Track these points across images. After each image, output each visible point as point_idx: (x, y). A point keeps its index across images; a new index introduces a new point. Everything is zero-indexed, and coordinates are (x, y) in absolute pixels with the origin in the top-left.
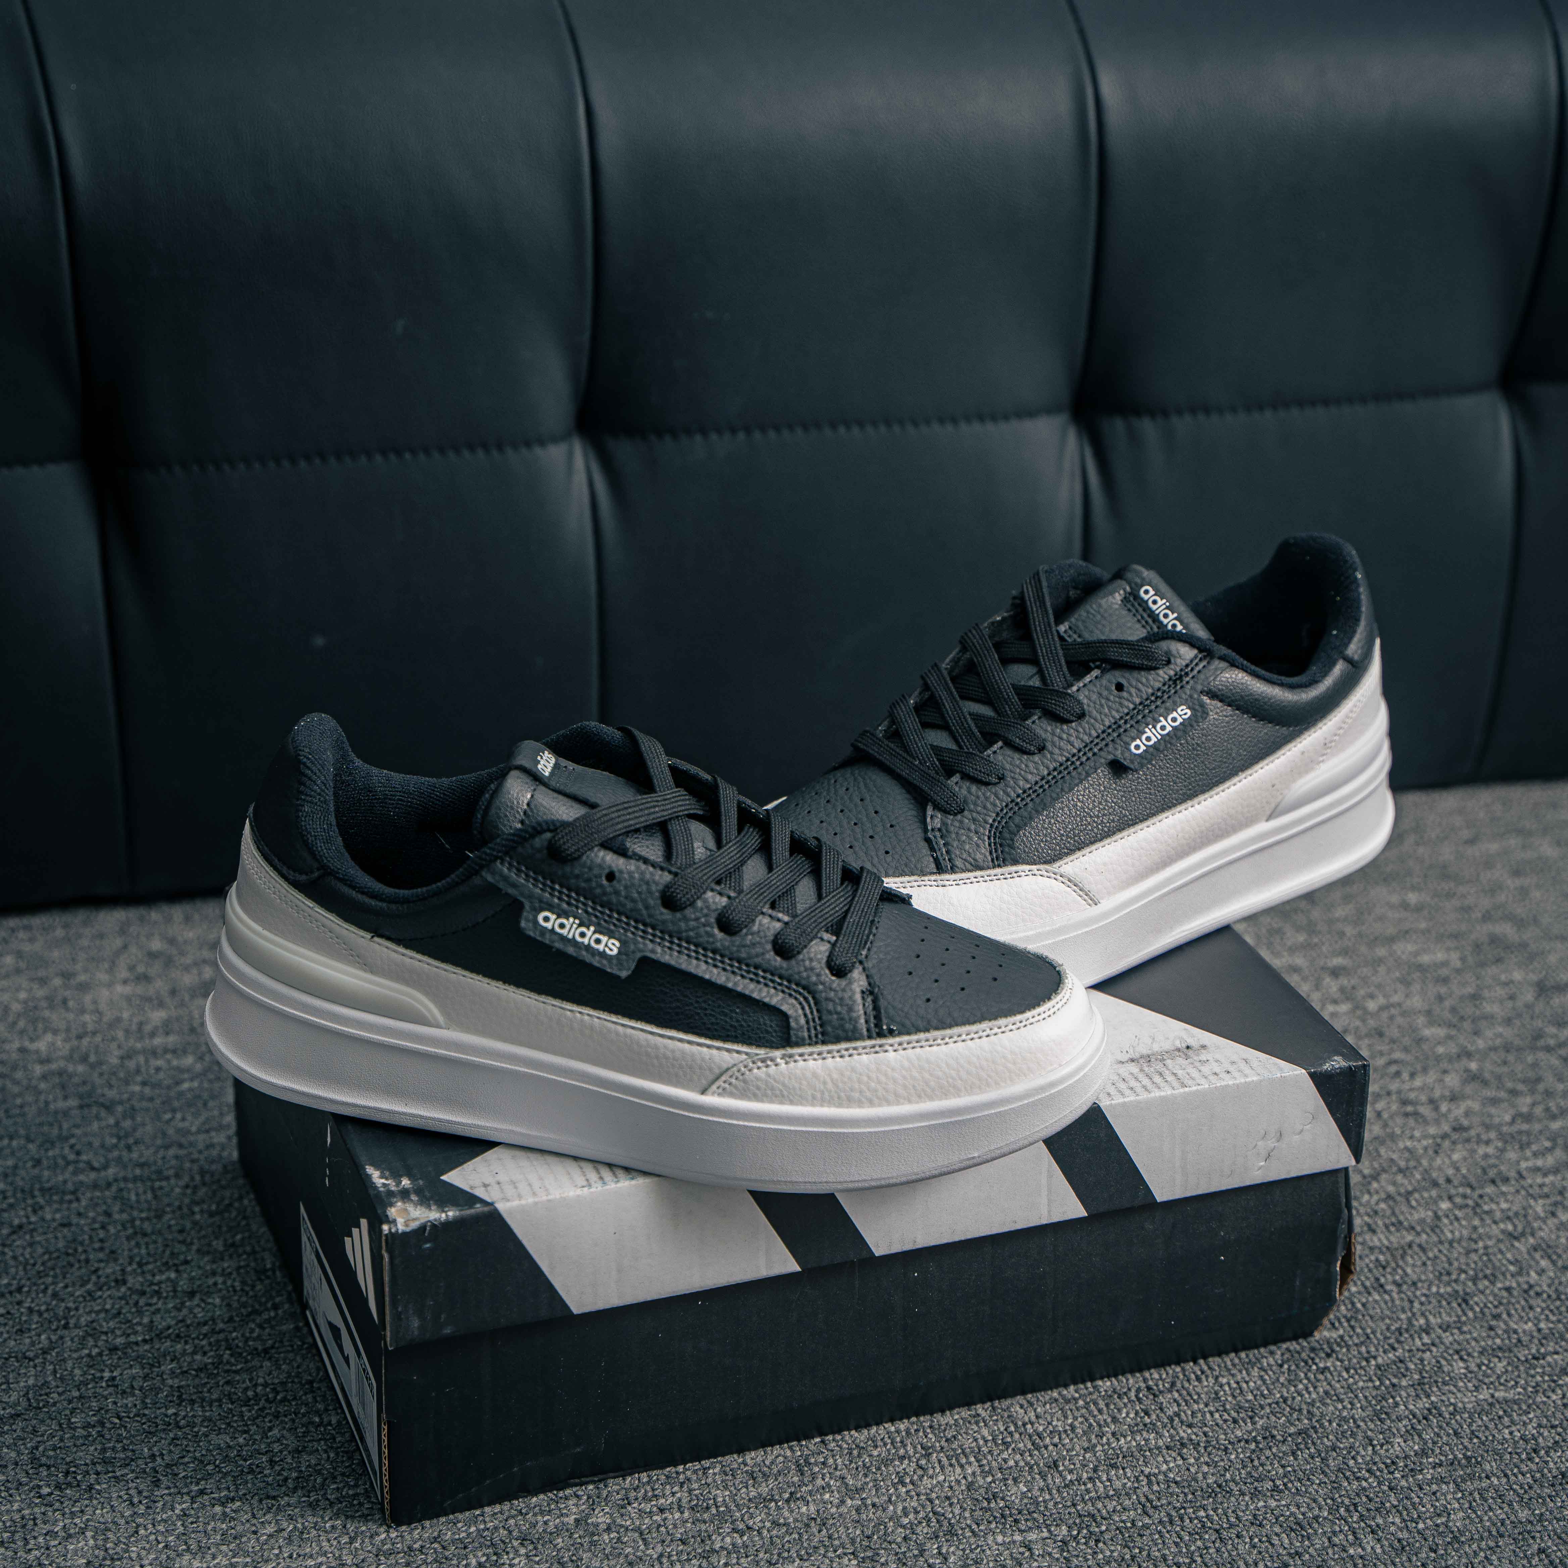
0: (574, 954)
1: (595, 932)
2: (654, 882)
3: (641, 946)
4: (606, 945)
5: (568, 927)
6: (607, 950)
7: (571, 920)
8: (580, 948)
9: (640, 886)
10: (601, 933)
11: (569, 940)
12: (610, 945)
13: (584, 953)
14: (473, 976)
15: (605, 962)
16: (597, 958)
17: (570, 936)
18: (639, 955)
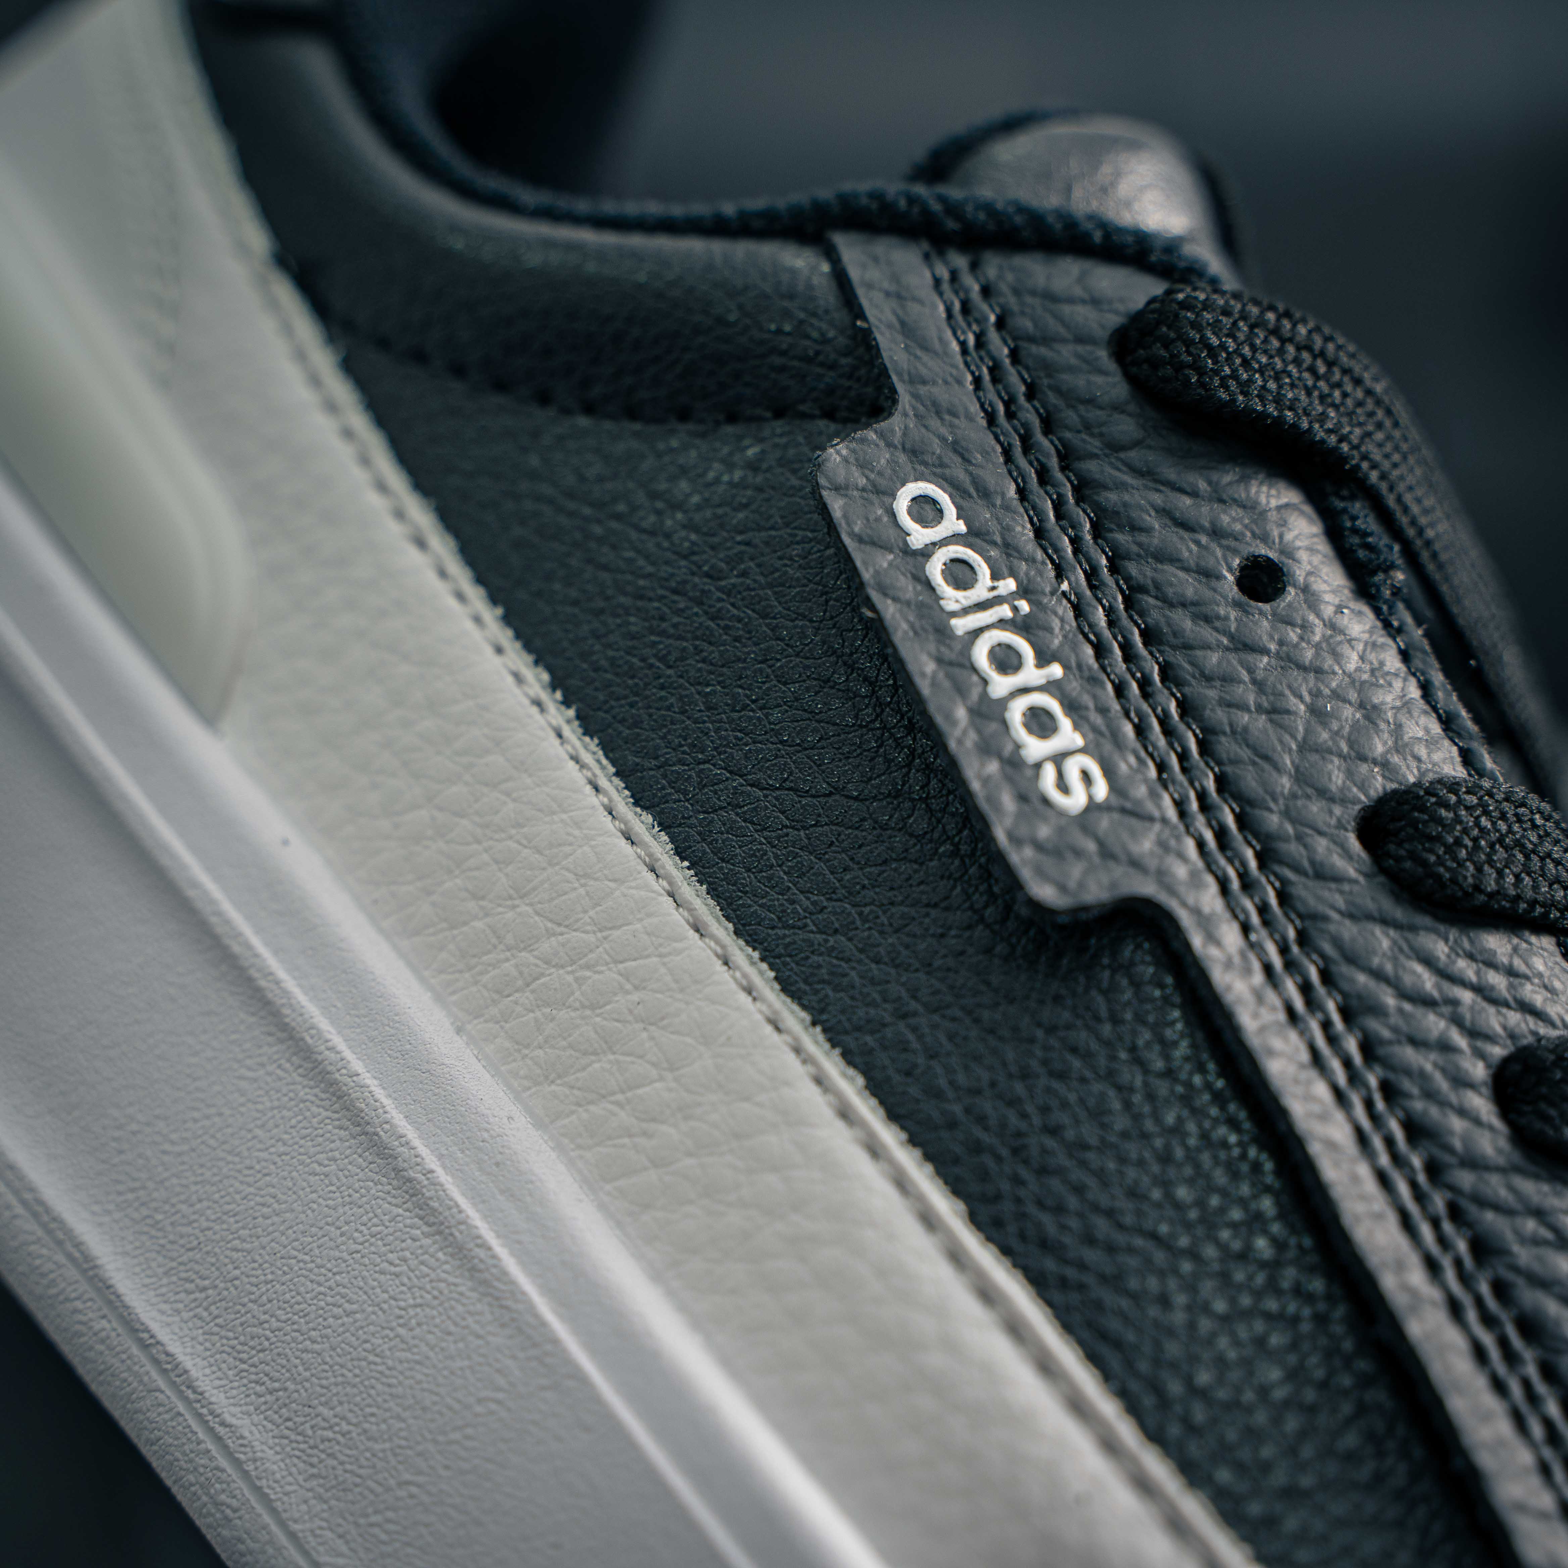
0: (925, 689)
1: (1051, 687)
2: (1398, 729)
3: (1181, 871)
4: (1059, 759)
5: (980, 591)
6: (1049, 773)
7: (1009, 585)
8: (961, 691)
9: (1337, 696)
10: (1072, 707)
11: (943, 632)
12: (1073, 768)
13: (961, 713)
14: (476, 595)
15: (1008, 802)
16: (993, 767)
17: (961, 625)
18: (1147, 888)
